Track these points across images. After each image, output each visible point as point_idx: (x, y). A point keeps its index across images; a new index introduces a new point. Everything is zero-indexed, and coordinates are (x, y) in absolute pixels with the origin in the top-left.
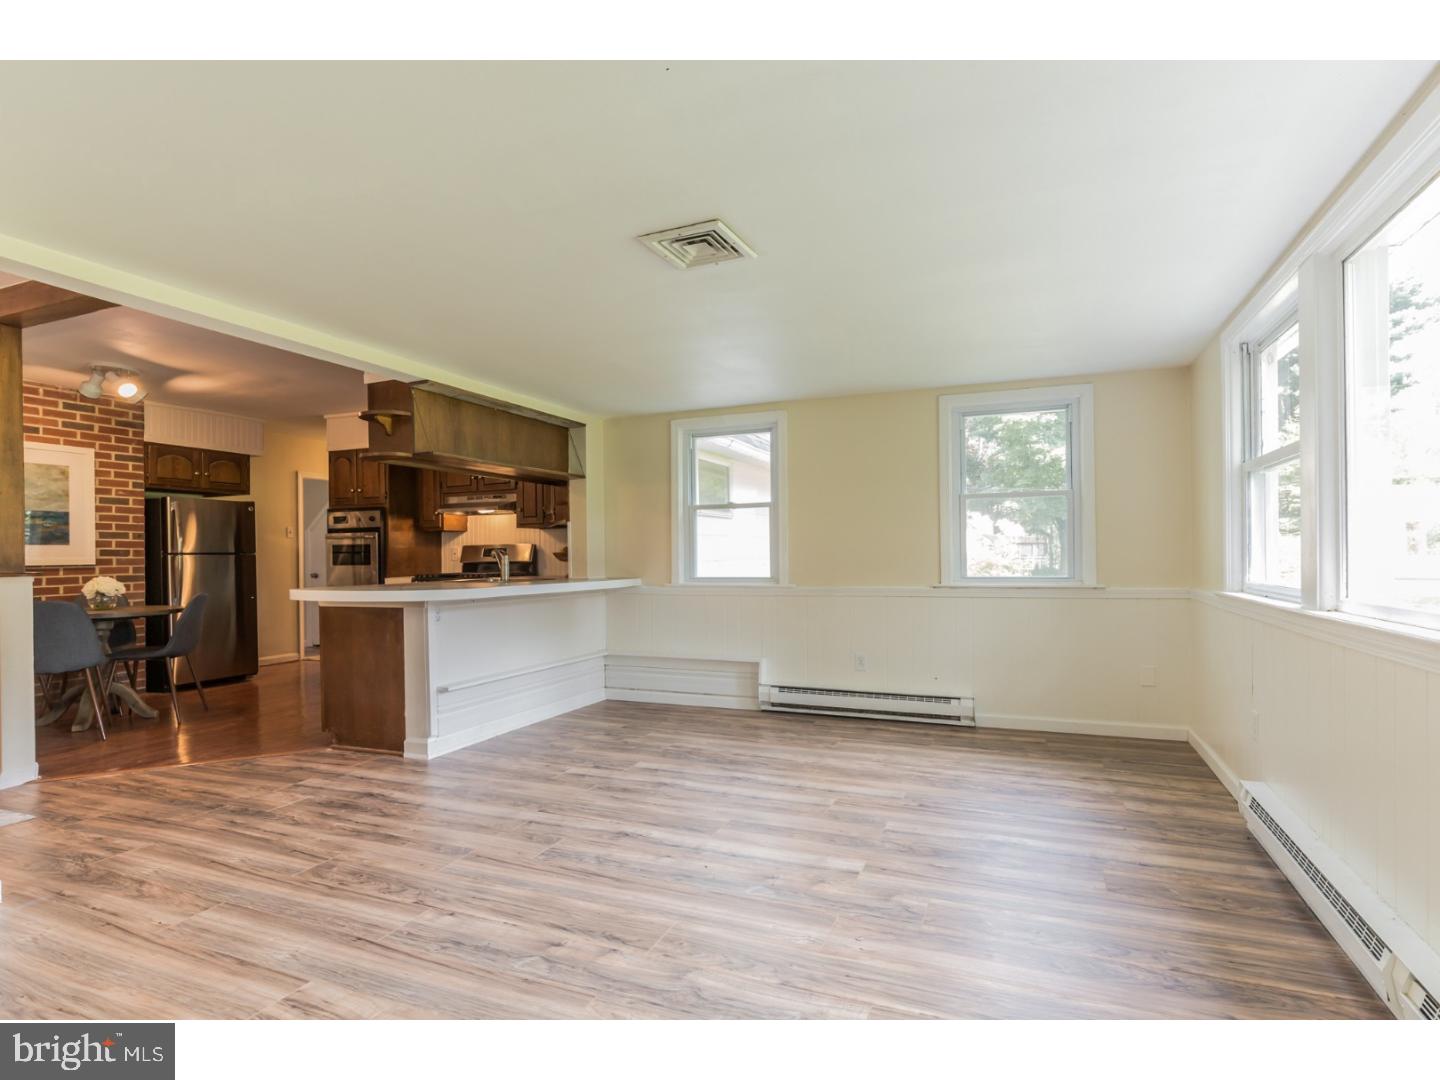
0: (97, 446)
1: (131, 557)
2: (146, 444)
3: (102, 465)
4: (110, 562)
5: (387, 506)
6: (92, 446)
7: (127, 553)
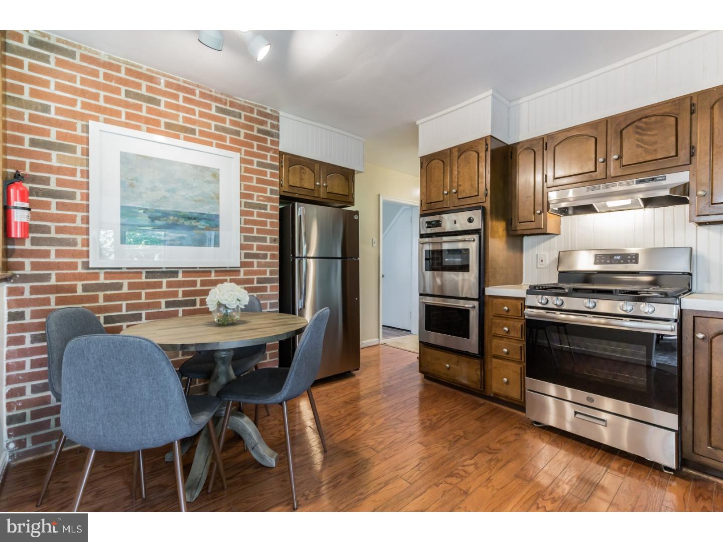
0: (243, 152)
1: (268, 260)
2: (281, 154)
3: (246, 170)
4: (251, 265)
5: (487, 205)
6: (239, 151)
7: (265, 256)
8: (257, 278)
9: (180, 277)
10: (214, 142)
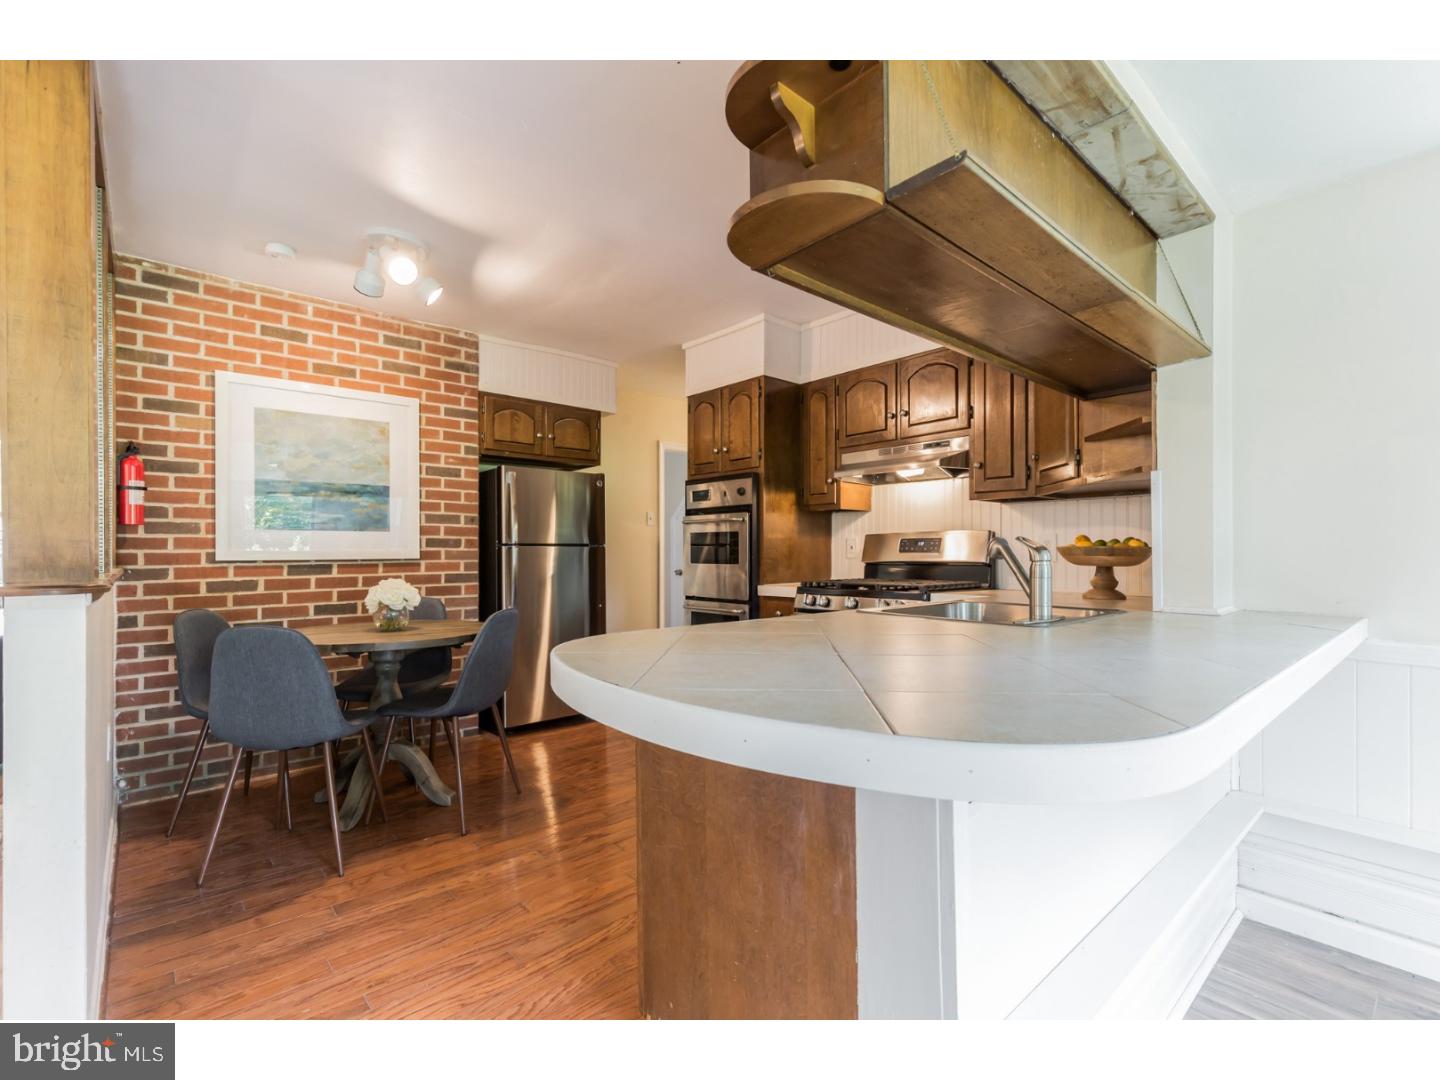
0: (424, 396)
1: (462, 548)
2: (481, 395)
3: (429, 422)
4: (437, 555)
5: (762, 470)
6: (417, 395)
7: (457, 543)
8: (446, 575)
9: (335, 573)
10: (382, 385)
